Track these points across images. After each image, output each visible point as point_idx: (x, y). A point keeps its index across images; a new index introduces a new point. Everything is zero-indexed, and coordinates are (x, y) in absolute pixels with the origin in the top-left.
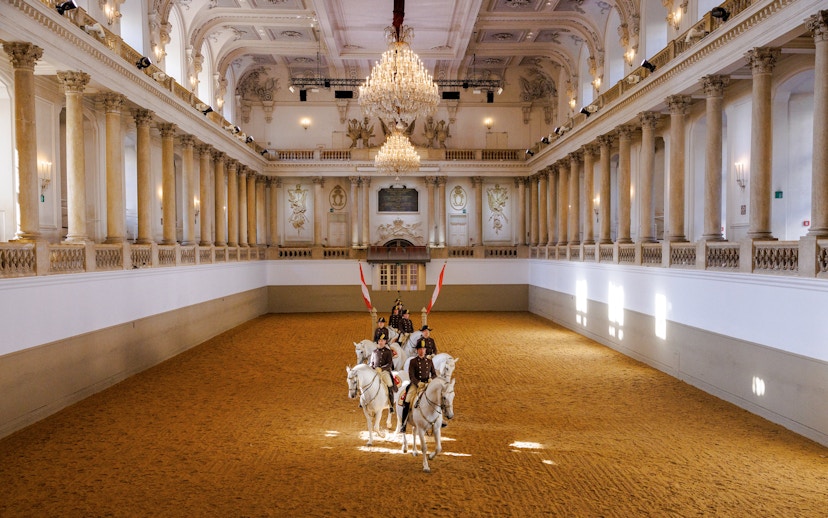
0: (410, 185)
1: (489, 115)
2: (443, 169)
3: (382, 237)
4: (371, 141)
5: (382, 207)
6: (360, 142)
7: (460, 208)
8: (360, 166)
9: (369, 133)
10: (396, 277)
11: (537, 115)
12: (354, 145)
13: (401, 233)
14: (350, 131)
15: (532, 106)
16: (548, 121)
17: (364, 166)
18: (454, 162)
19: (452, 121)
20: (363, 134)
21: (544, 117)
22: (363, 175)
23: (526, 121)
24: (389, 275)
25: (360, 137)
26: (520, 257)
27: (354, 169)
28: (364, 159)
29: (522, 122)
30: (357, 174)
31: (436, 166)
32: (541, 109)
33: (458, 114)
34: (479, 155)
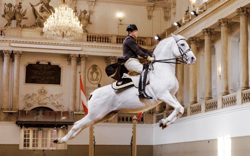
0: (55, 62)
1: (121, 10)
2: (85, 49)
3: (28, 105)
4: (23, 22)
5: (30, 79)
6: (14, 22)
7: (96, 82)
8: (13, 42)
9: (23, 16)
10: (37, 140)
11: (158, 13)
12: (9, 24)
13: (45, 101)
14: (5, 13)
15: (154, 6)
16: (167, 18)
17: (16, 42)
18: (94, 44)
19: (91, 13)
20: (17, 16)
21: (163, 16)
22: (15, 50)
23: (150, 17)
24: (31, 138)
25: (14, 18)
26: (147, 123)
27: (7, 44)
28: (17, 37)
29: (147, 18)
30: (11, 49)
31: (79, 46)
32: (161, 9)
33: (96, 7)
34: (114, 40)
